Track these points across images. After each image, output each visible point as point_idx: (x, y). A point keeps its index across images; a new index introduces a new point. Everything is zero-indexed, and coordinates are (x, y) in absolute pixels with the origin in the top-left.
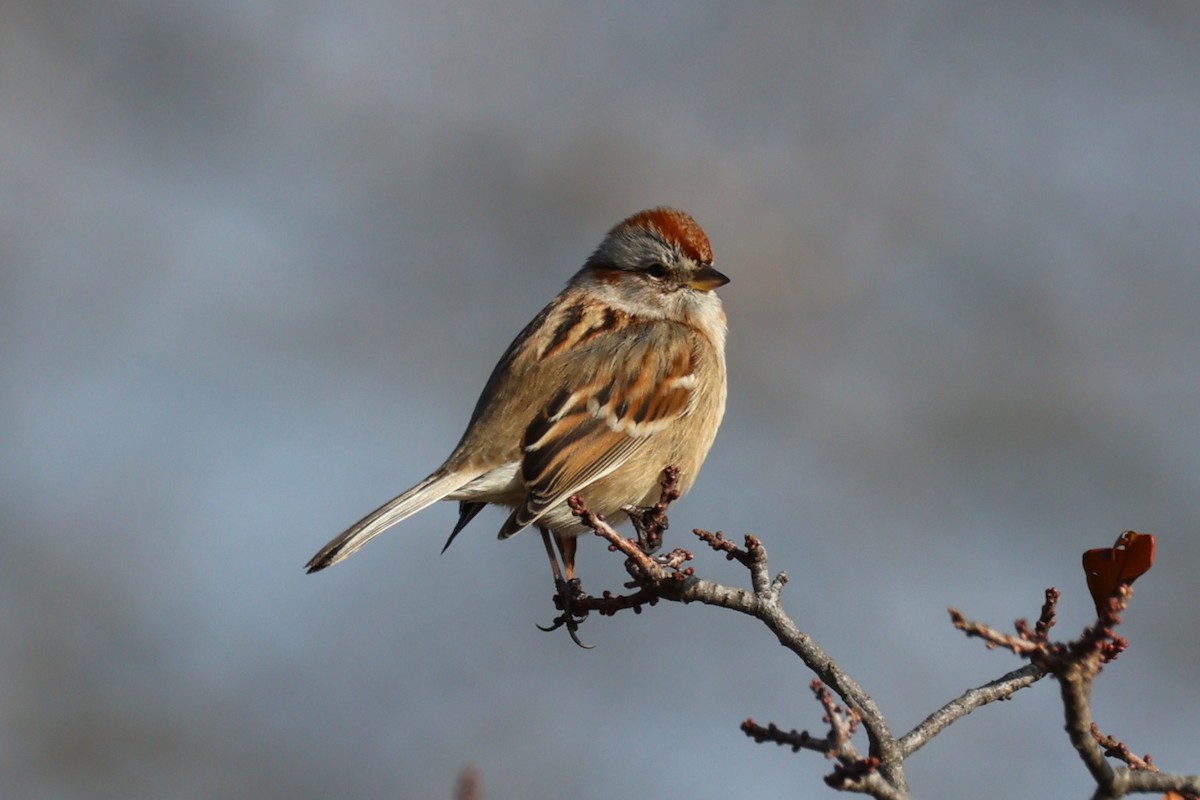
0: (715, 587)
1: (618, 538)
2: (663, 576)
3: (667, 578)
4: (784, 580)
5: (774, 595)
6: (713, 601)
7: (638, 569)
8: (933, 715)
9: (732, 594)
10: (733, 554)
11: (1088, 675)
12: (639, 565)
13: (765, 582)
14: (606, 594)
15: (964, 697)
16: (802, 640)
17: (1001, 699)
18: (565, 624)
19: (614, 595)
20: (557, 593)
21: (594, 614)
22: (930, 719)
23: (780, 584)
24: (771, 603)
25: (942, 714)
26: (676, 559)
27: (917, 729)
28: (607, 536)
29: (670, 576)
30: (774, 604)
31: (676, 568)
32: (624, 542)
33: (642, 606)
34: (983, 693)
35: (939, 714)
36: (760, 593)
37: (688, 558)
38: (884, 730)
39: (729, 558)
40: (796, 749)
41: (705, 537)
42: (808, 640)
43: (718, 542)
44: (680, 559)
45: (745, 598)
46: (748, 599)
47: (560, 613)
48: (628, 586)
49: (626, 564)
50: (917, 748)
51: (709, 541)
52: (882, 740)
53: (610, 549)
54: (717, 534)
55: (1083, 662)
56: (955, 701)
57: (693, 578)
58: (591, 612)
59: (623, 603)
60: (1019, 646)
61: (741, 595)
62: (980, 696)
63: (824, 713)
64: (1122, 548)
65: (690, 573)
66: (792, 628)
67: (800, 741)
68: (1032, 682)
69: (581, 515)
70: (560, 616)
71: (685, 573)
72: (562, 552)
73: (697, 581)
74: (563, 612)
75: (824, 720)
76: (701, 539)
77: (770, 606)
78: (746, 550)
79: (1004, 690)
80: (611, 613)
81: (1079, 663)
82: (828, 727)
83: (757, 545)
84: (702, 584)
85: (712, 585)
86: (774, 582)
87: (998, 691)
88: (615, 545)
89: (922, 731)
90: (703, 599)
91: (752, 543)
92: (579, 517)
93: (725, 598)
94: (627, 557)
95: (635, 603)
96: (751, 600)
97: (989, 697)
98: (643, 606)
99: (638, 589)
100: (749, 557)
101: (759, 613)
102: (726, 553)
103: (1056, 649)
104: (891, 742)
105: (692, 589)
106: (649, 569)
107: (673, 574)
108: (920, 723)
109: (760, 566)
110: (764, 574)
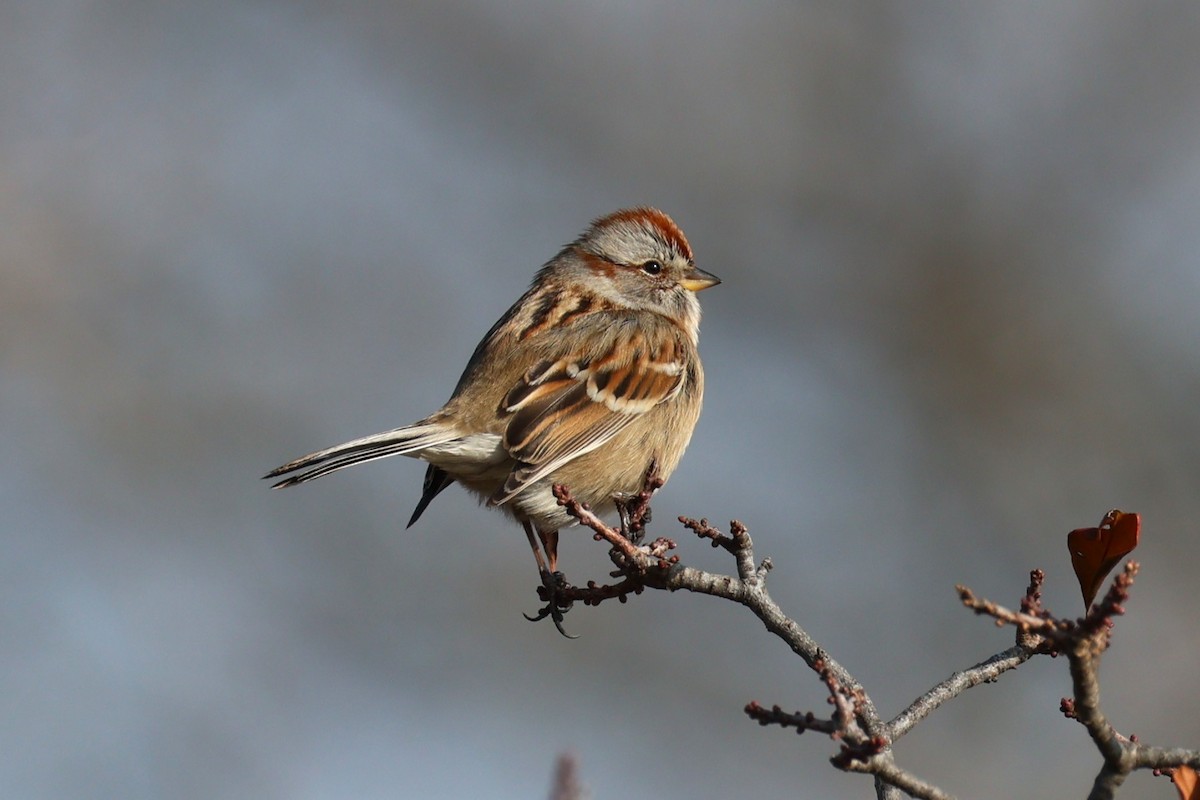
0: (700, 575)
1: (603, 527)
2: (649, 564)
3: (653, 566)
4: (769, 567)
5: (760, 582)
6: (699, 589)
7: (623, 557)
8: (920, 698)
9: (718, 580)
10: (719, 541)
11: (1096, 651)
12: (624, 554)
13: (750, 569)
14: (591, 584)
15: (950, 680)
16: (789, 626)
17: (987, 681)
18: (550, 615)
19: (599, 585)
20: (542, 585)
21: (578, 604)
22: (917, 702)
23: (765, 571)
24: (757, 590)
25: (930, 697)
26: (660, 548)
27: (905, 713)
28: (592, 526)
29: (656, 564)
30: (761, 591)
31: (659, 557)
32: (609, 531)
33: (627, 595)
34: (969, 676)
35: (926, 697)
36: (745, 580)
37: (671, 547)
38: (872, 714)
39: (714, 545)
40: (800, 731)
41: (690, 525)
42: (795, 625)
43: (703, 529)
44: (663, 547)
45: (731, 585)
46: (734, 585)
47: (545, 604)
48: (614, 575)
49: (610, 553)
50: (906, 731)
51: (694, 528)
52: (871, 724)
53: (595, 538)
54: (702, 522)
55: (1092, 637)
56: (941, 684)
57: (678, 566)
58: (575, 602)
59: (608, 592)
60: (1028, 623)
61: (727, 582)
62: (967, 679)
63: (828, 694)
64: (1107, 527)
65: (675, 561)
66: (778, 614)
67: (804, 723)
68: (1018, 664)
69: (566, 505)
70: (545, 607)
71: (671, 561)
72: (544, 543)
73: (682, 569)
74: (548, 602)
75: (829, 701)
76: (686, 526)
77: (756, 593)
78: (731, 537)
79: (990, 672)
80: (596, 603)
81: (1089, 640)
82: (833, 708)
83: (743, 531)
84: (688, 572)
85: (698, 572)
86: (759, 569)
87: (984, 674)
88: (600, 534)
89: (910, 714)
90: (689, 587)
91: (738, 529)
92: (563, 507)
93: (711, 586)
94: (611, 546)
95: (620, 592)
96: (737, 587)
97: (975, 680)
98: (629, 596)
99: (623, 578)
100: (734, 544)
101: (745, 599)
102: (711, 540)
103: (1064, 625)
104: (880, 726)
105: (678, 576)
106: (634, 558)
107: (659, 562)
108: (908, 706)
109: (746, 552)
110: (750, 561)
